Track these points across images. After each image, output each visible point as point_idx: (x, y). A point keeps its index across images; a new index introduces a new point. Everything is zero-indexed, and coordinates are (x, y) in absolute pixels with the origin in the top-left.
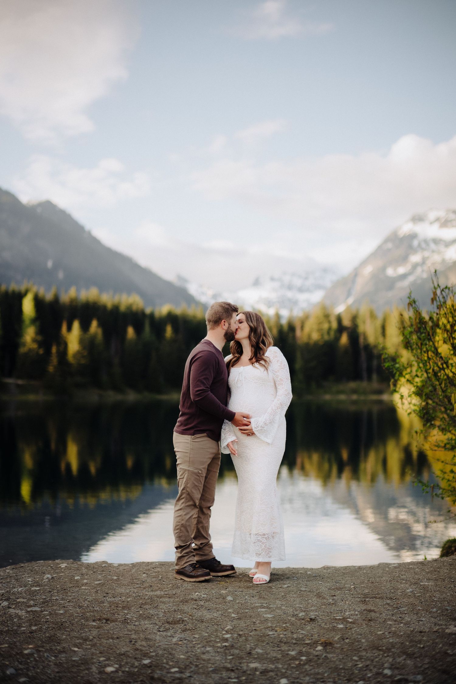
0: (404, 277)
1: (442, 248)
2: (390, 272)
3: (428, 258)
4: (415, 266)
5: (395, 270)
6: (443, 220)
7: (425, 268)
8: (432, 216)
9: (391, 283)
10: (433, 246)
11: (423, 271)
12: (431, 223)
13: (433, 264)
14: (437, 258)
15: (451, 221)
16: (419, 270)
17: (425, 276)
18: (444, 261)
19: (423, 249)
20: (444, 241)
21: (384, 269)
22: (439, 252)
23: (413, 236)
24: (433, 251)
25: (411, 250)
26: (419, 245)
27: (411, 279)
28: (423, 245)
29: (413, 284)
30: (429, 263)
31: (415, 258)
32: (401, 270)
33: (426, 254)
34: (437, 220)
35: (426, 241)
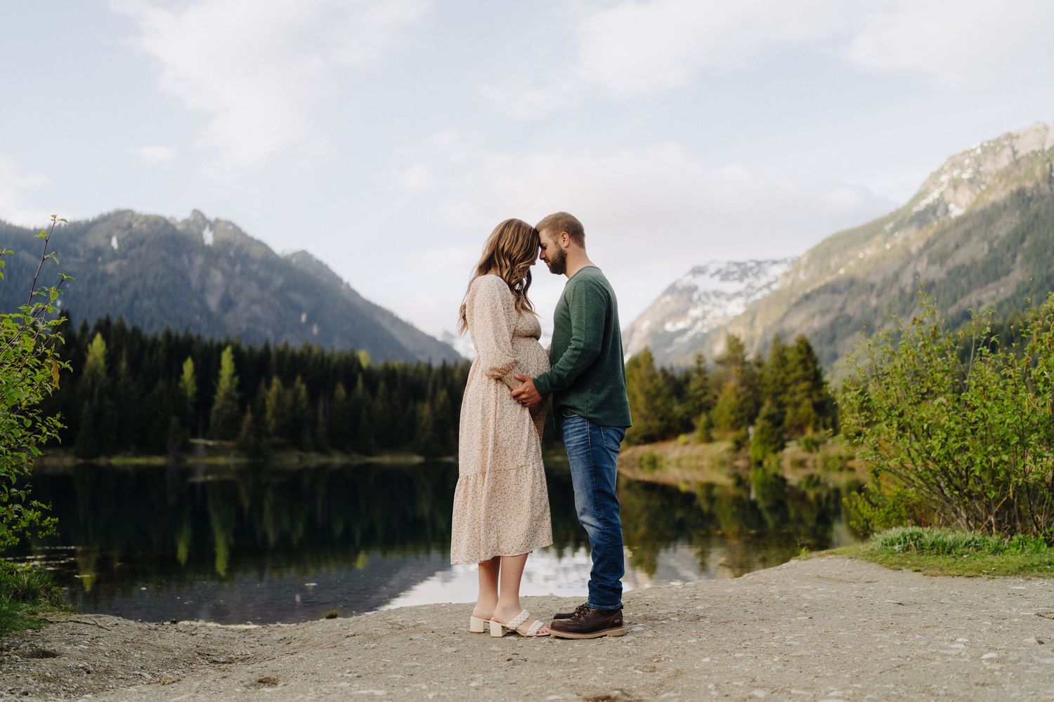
0: (683, 332)
1: (723, 302)
2: (669, 327)
3: (709, 311)
4: (696, 320)
5: (674, 325)
6: (723, 272)
7: (706, 322)
8: (712, 269)
9: (670, 338)
10: (713, 299)
11: (703, 326)
12: (712, 276)
13: (714, 318)
14: (718, 312)
15: (733, 273)
16: (699, 324)
17: (705, 330)
18: (725, 314)
19: (704, 303)
20: (725, 294)
21: (663, 323)
22: (720, 307)
23: (694, 289)
24: (714, 305)
25: (691, 303)
26: (700, 299)
27: (691, 334)
28: (704, 298)
29: (694, 339)
30: (710, 317)
31: (695, 312)
32: (681, 325)
33: (707, 308)
34: (718, 272)
35: (706, 294)
